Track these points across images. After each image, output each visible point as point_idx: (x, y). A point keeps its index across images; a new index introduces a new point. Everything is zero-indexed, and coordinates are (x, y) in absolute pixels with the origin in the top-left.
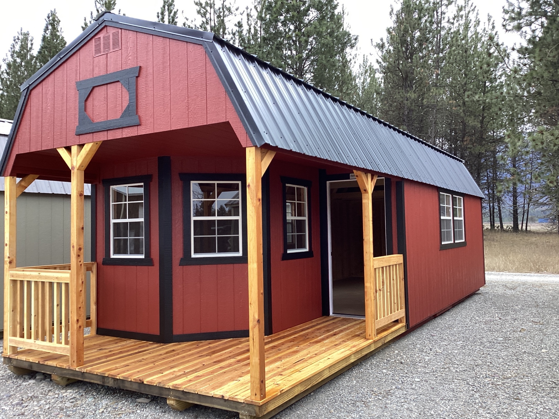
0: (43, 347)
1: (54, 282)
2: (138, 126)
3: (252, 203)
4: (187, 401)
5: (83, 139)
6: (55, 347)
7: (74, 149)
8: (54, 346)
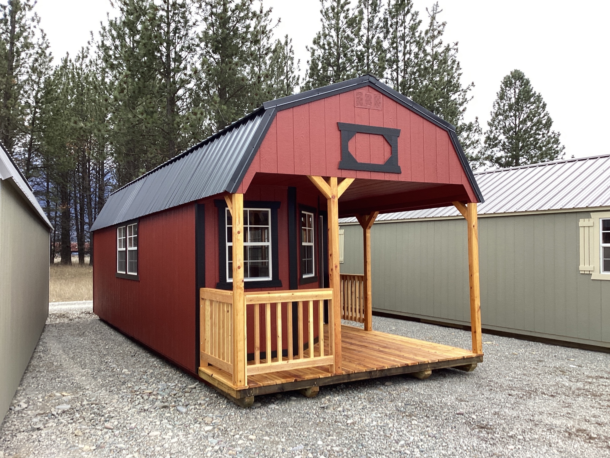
0: (299, 364)
1: (309, 301)
2: (398, 173)
3: (476, 237)
4: (440, 368)
5: (344, 173)
6: (314, 361)
7: (334, 180)
8: (312, 360)
